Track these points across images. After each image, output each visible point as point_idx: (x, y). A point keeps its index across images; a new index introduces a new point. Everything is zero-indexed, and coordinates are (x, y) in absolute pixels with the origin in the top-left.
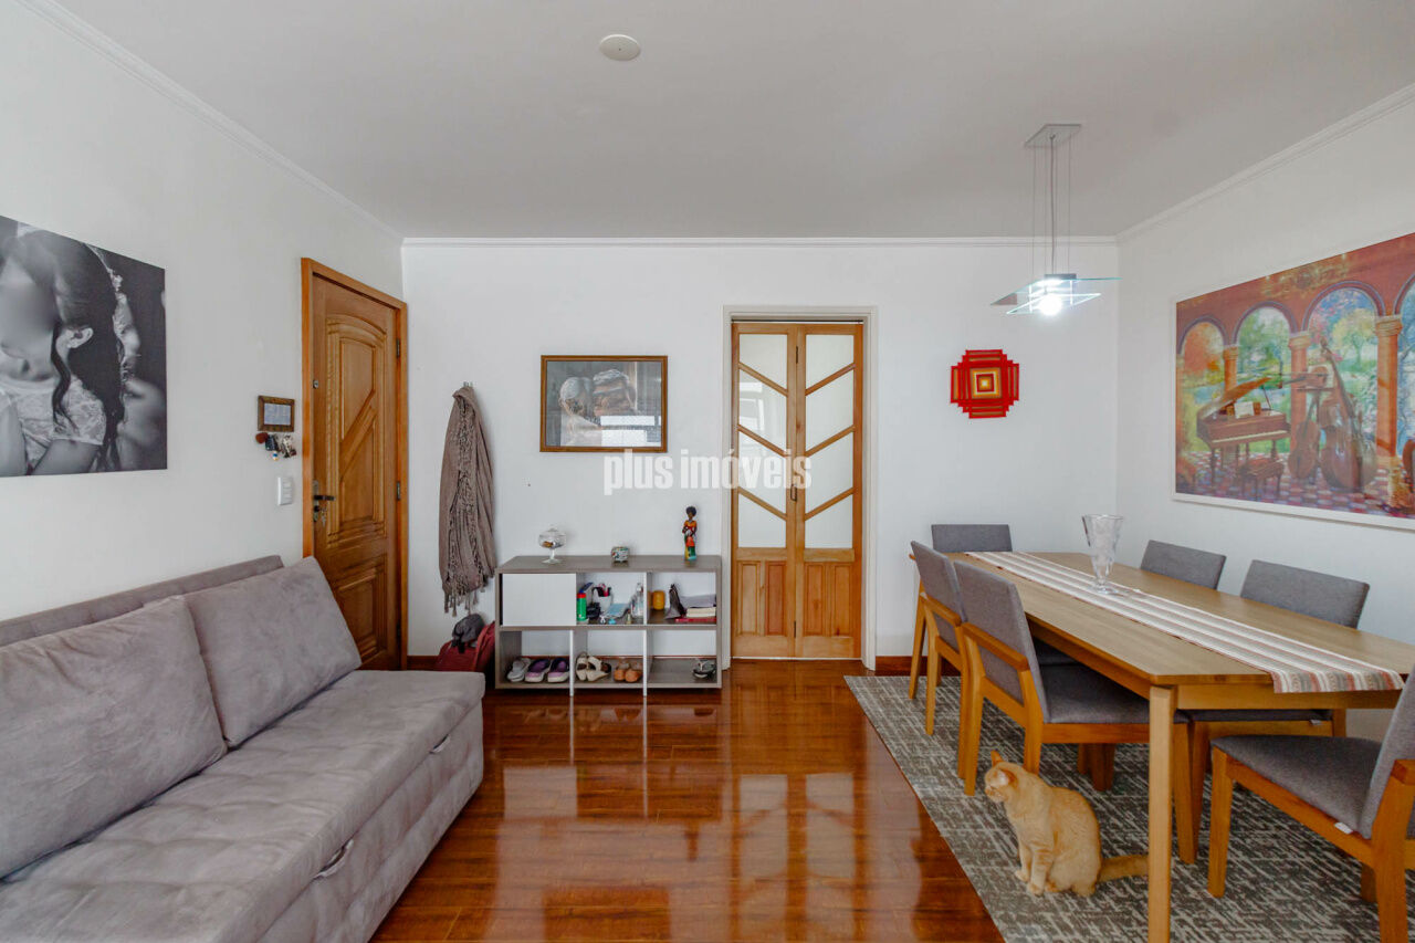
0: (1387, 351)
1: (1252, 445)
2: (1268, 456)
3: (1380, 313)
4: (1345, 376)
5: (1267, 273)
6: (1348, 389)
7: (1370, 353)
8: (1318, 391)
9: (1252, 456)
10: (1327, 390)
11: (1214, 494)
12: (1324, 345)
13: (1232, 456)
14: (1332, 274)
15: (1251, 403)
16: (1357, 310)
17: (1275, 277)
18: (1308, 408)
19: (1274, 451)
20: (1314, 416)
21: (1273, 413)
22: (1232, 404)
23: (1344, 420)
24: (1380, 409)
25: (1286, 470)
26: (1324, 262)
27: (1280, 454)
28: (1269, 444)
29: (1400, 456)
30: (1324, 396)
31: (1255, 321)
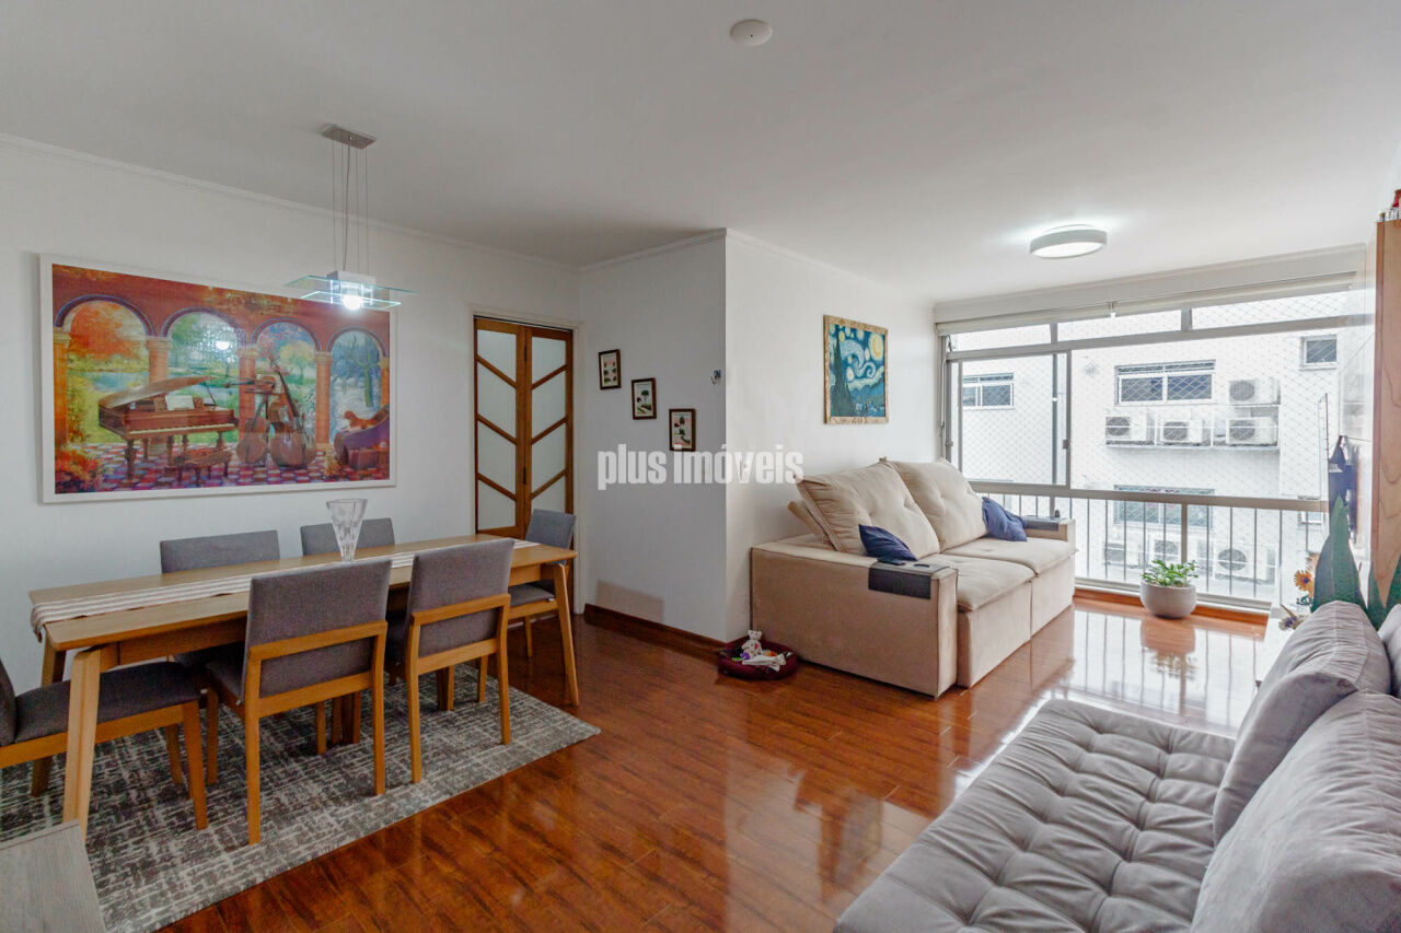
0: (323, 374)
1: (190, 437)
2: (214, 446)
3: (318, 349)
4: (292, 387)
5: (211, 284)
6: (293, 396)
7: (310, 373)
8: (267, 394)
9: (191, 446)
10: (276, 394)
11: (134, 487)
12: (272, 361)
13: (163, 447)
14: (280, 309)
15: (190, 397)
16: (300, 342)
17: (220, 291)
18: (257, 407)
19: (220, 442)
20: (263, 414)
21: (218, 409)
22: (163, 396)
23: (290, 418)
24: (318, 412)
25: (235, 457)
26: (273, 298)
27: (227, 444)
28: (215, 435)
29: (332, 443)
30: (272, 399)
31: (194, 322)
